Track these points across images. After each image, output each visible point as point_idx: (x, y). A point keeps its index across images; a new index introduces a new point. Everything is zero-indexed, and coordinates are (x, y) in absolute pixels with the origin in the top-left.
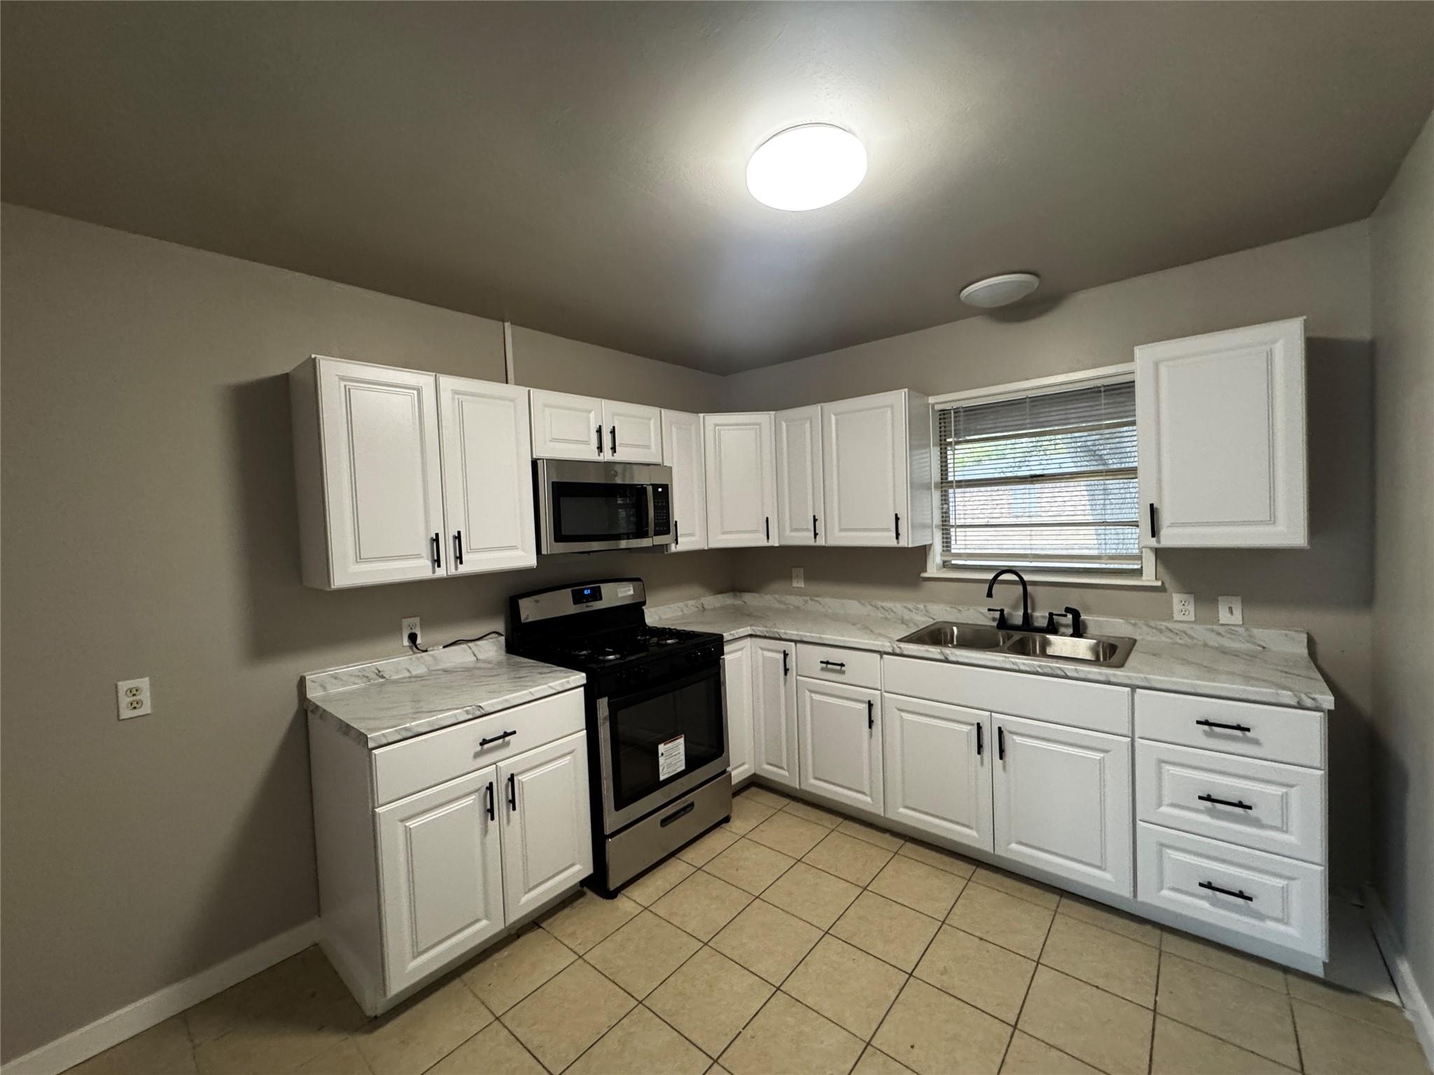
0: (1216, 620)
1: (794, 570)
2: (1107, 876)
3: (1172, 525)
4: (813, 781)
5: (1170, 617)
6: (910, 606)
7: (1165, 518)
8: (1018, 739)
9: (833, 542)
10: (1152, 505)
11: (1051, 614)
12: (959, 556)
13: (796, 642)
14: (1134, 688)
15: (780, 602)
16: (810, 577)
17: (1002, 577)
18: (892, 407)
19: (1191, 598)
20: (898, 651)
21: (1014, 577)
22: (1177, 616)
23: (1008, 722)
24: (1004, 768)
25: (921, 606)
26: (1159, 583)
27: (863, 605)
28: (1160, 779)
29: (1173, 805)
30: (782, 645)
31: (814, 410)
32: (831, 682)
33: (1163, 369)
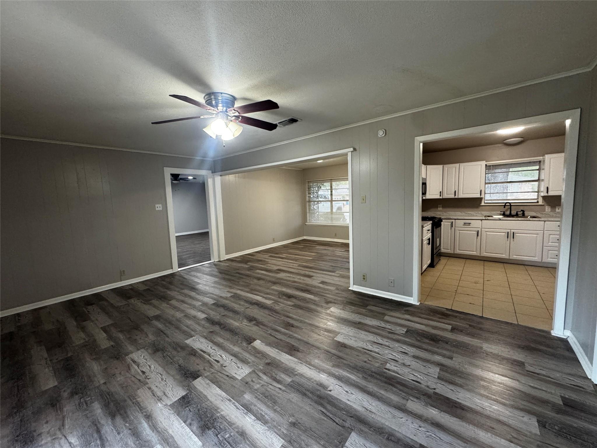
0: (555, 211)
1: (439, 205)
2: (536, 258)
3: (551, 191)
4: (458, 251)
5: (545, 211)
6: (476, 212)
7: (549, 190)
8: (517, 234)
9: (460, 197)
10: (547, 187)
11: (517, 212)
12: (487, 200)
13: (455, 219)
14: (545, 221)
15: (434, 213)
16: (443, 207)
17: (507, 204)
18: (481, 165)
19: (550, 207)
20: (487, 219)
21: (509, 204)
22: (546, 211)
23: (515, 231)
24: (513, 241)
25: (479, 212)
26: (543, 204)
27: (462, 213)
28: (549, 238)
29: (552, 242)
30: (451, 221)
31: (457, 165)
32: (467, 228)
33: (552, 160)
